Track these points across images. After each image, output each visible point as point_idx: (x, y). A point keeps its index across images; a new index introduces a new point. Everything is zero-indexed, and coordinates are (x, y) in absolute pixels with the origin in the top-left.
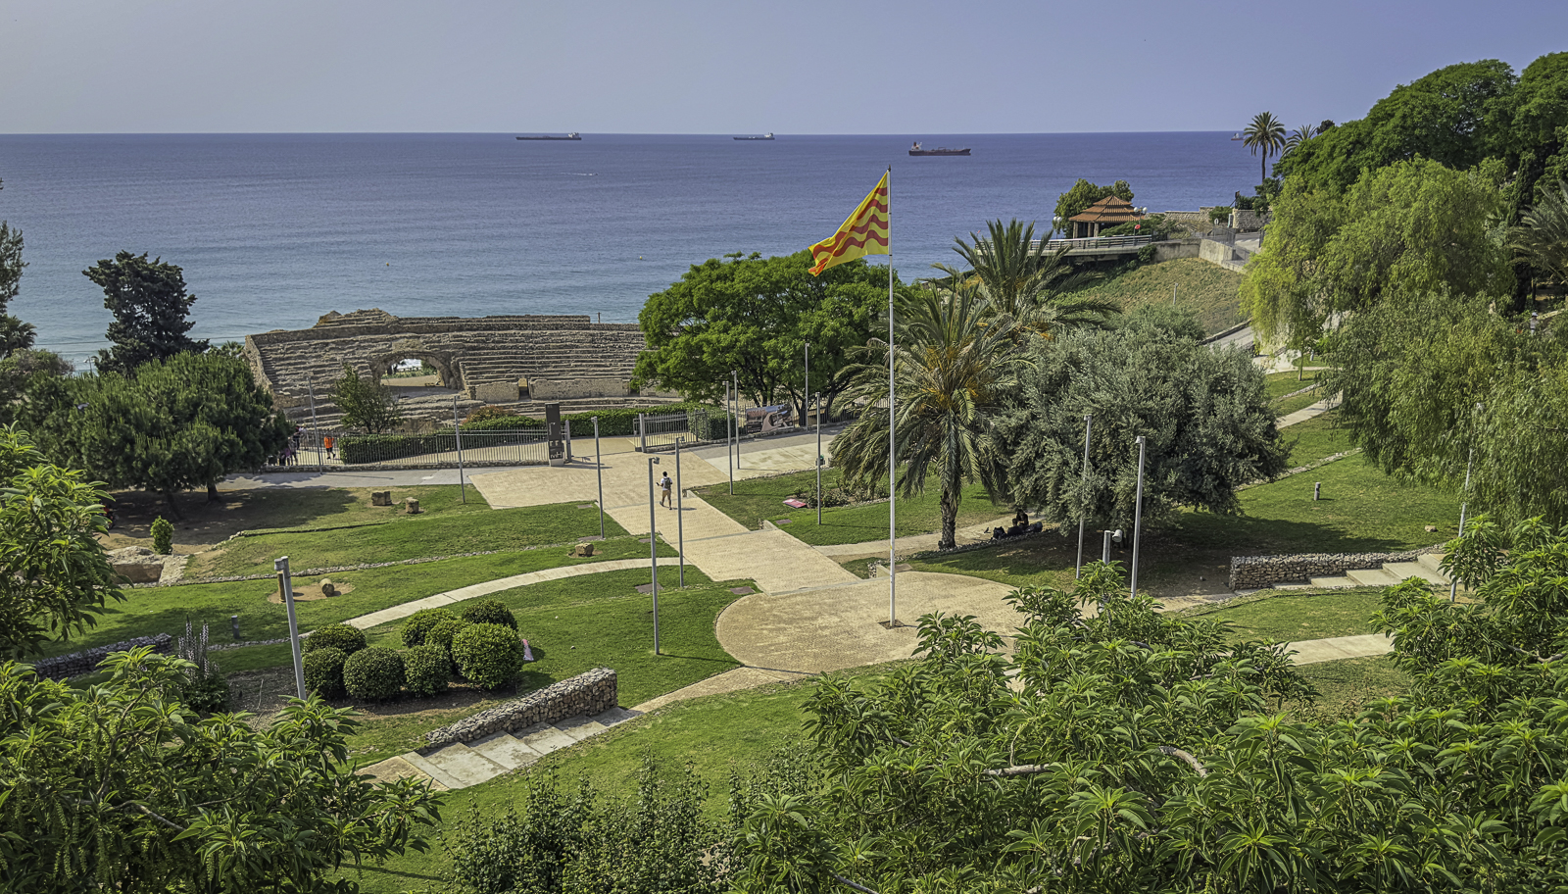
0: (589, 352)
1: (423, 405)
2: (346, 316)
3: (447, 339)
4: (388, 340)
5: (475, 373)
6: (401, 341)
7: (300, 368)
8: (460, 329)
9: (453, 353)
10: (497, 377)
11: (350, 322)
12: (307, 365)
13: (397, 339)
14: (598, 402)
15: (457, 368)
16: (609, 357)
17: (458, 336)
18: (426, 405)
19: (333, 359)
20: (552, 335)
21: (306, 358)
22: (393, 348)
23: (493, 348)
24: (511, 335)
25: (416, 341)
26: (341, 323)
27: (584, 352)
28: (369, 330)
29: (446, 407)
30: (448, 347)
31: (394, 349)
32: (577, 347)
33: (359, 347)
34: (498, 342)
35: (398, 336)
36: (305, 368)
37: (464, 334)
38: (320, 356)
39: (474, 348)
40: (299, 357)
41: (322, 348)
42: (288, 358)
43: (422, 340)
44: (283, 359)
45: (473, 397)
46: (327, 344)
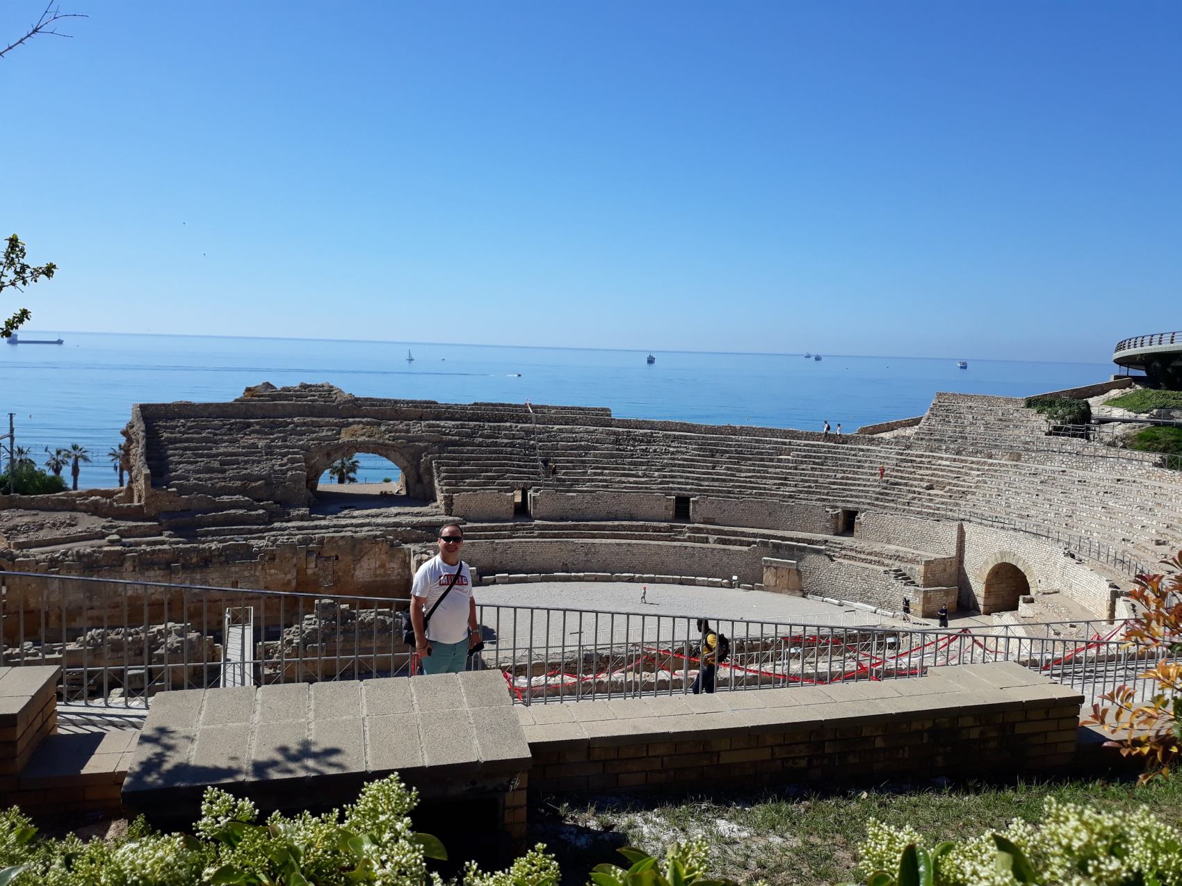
0: (612, 456)
1: (373, 520)
2: (284, 389)
3: (418, 428)
4: (336, 425)
5: (455, 479)
6: (355, 427)
7: (202, 456)
8: (438, 417)
9: (426, 448)
10: (485, 484)
11: (286, 398)
12: (214, 451)
13: (349, 424)
14: (630, 528)
15: (429, 470)
16: (642, 464)
17: (433, 426)
18: (379, 520)
19: (254, 446)
20: (561, 431)
21: (215, 442)
22: (343, 435)
23: (480, 445)
24: (506, 428)
25: (375, 429)
26: (273, 398)
27: (605, 456)
28: (312, 411)
29: (407, 525)
30: (420, 439)
31: (345, 437)
32: (595, 448)
33: (293, 432)
34: (488, 437)
35: (351, 420)
36: (208, 456)
37: (442, 423)
38: (236, 441)
39: (454, 443)
40: (206, 440)
41: (239, 431)
42: (187, 440)
43: (383, 428)
44: (181, 441)
45: (449, 512)
46: (249, 425)
